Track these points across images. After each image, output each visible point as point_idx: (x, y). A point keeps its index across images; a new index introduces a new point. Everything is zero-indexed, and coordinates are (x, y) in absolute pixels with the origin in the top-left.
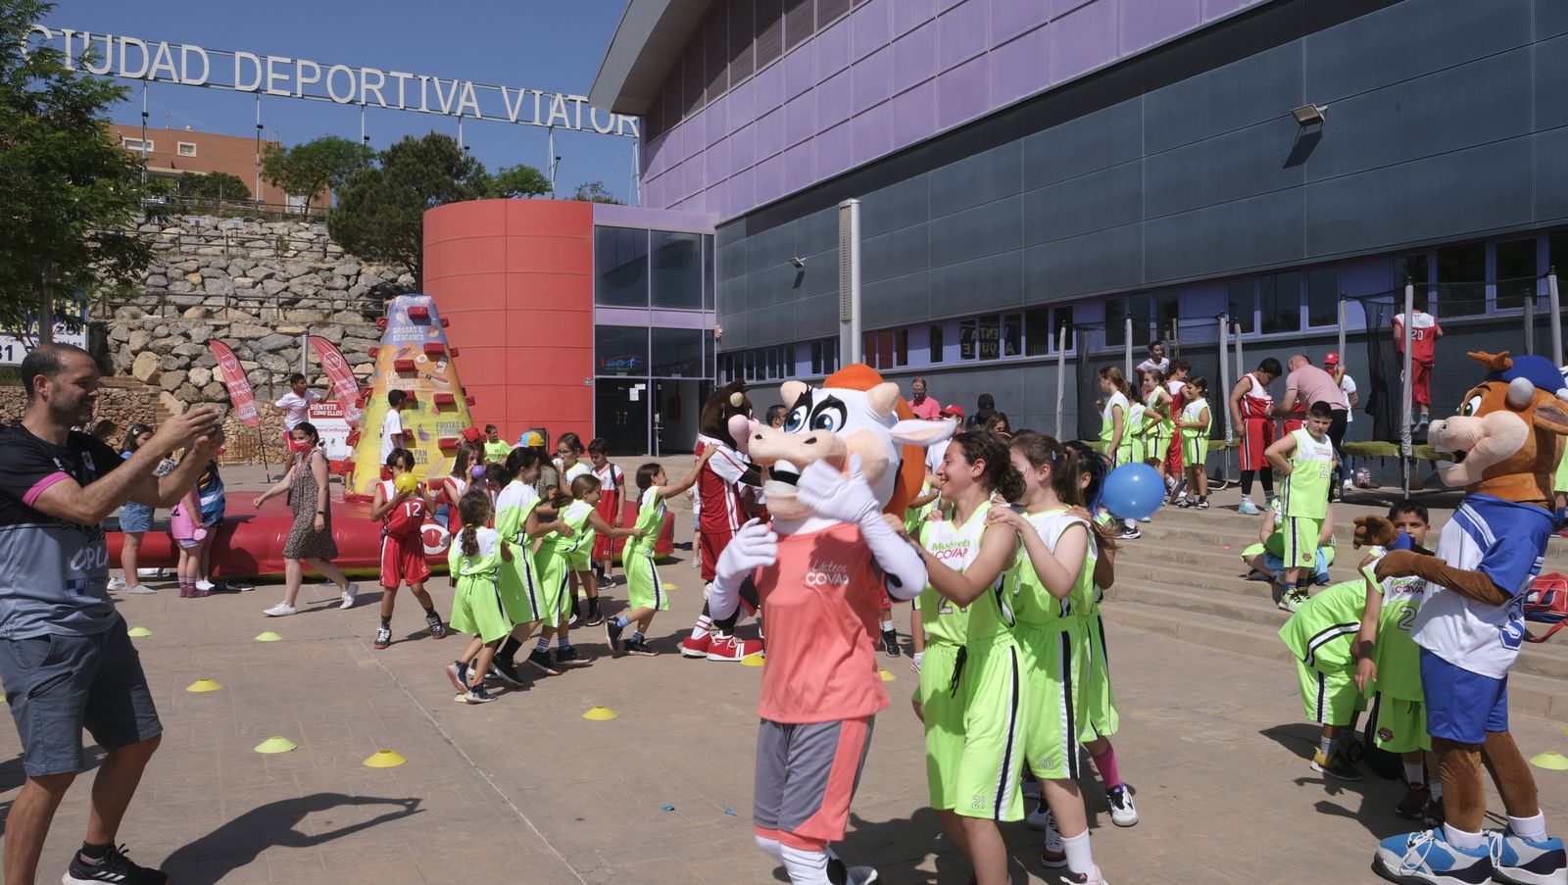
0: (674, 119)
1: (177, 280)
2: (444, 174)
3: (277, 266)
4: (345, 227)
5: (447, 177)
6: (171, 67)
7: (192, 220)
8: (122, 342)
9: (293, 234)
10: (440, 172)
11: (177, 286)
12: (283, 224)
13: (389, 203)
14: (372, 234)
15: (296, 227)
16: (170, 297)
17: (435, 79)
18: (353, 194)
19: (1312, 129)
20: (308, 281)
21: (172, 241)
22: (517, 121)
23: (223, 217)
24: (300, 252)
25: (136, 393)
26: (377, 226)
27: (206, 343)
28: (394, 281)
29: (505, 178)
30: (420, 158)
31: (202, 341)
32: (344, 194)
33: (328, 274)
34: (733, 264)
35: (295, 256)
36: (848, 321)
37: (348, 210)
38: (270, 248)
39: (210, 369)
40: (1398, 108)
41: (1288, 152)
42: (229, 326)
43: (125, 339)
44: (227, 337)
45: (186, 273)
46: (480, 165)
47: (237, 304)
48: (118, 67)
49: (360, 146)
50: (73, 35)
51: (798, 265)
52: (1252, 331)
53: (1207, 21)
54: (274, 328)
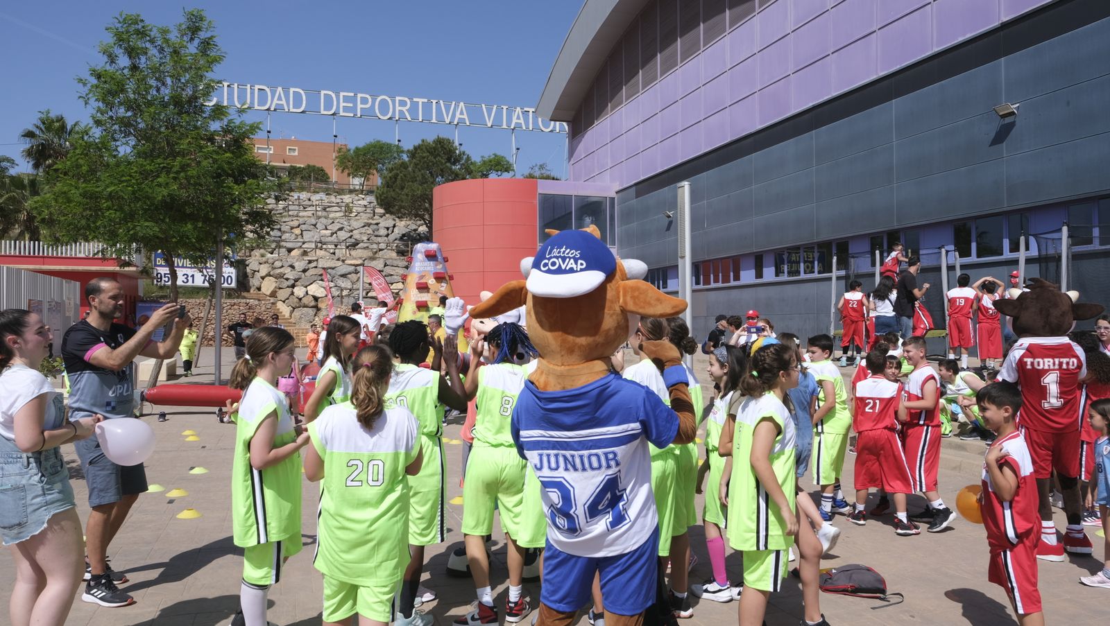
0: (590, 123)
1: (287, 232)
2: (446, 163)
3: (345, 223)
4: (386, 198)
5: (448, 164)
6: (283, 102)
7: (295, 195)
8: (255, 271)
9: (354, 202)
10: (443, 161)
11: (285, 236)
12: (349, 196)
13: (412, 182)
14: (402, 202)
15: (357, 198)
16: (282, 243)
17: (441, 102)
18: (390, 177)
19: (1008, 120)
20: (364, 231)
21: (284, 208)
22: (492, 127)
23: (313, 192)
24: (359, 213)
25: (263, 302)
26: (406, 197)
27: (304, 271)
28: (416, 230)
29: (484, 163)
30: (431, 153)
31: (301, 270)
32: (385, 177)
33: (375, 227)
34: (627, 216)
35: (356, 216)
36: (683, 257)
37: (388, 187)
38: (340, 211)
39: (306, 287)
40: (1068, 103)
41: (993, 135)
42: (317, 260)
43: (257, 269)
44: (316, 267)
45: (292, 228)
46: (468, 155)
47: (322, 247)
48: (254, 104)
49: (395, 146)
50: (228, 86)
51: (669, 217)
52: (970, 256)
53: (936, 49)
54: (343, 261)
